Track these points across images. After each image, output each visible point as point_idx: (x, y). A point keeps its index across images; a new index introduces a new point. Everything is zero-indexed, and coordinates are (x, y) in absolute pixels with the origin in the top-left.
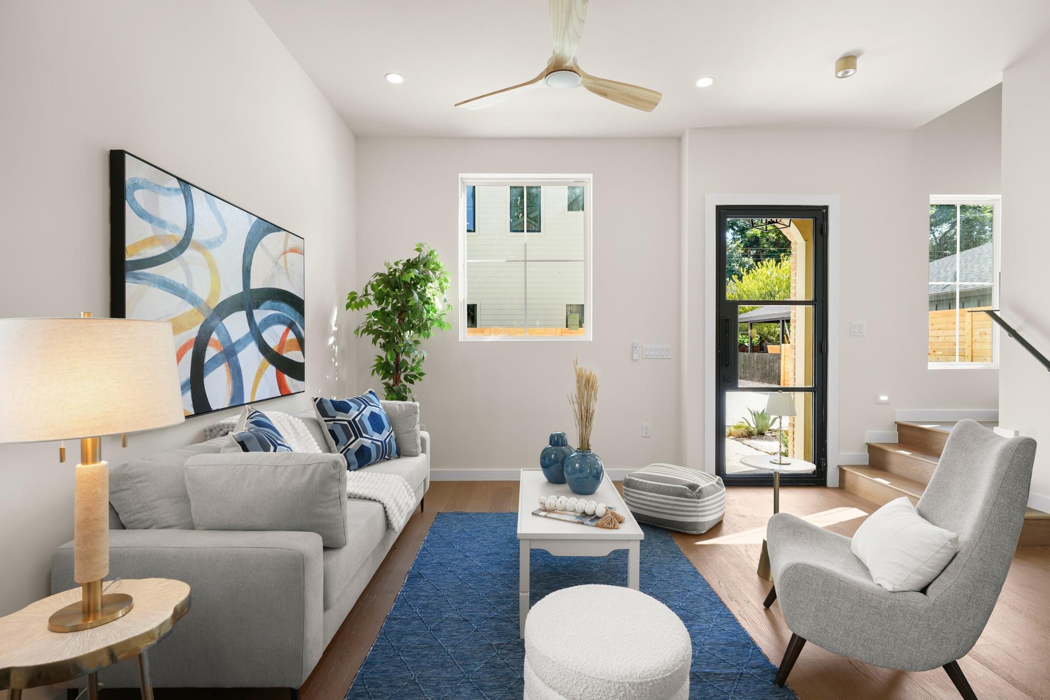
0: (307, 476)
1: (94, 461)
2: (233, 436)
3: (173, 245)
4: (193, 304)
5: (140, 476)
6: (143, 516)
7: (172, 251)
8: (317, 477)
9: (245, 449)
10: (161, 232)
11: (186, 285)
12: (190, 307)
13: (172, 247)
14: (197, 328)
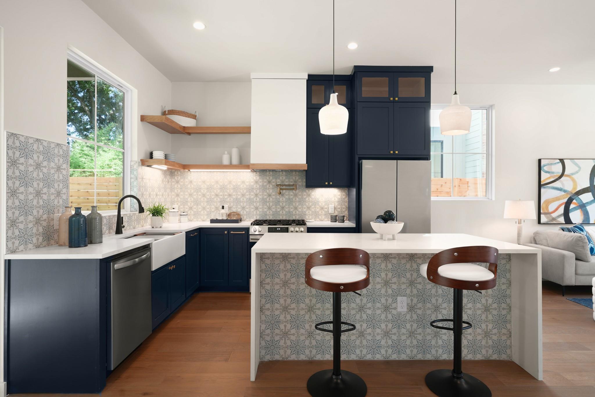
0: (572, 238)
1: (520, 224)
2: (560, 227)
3: (557, 177)
4: (565, 192)
5: (540, 233)
6: (540, 242)
7: (556, 179)
8: (574, 239)
9: (563, 231)
10: (552, 175)
11: (562, 187)
12: (563, 193)
13: (557, 178)
14: (567, 199)
